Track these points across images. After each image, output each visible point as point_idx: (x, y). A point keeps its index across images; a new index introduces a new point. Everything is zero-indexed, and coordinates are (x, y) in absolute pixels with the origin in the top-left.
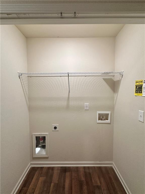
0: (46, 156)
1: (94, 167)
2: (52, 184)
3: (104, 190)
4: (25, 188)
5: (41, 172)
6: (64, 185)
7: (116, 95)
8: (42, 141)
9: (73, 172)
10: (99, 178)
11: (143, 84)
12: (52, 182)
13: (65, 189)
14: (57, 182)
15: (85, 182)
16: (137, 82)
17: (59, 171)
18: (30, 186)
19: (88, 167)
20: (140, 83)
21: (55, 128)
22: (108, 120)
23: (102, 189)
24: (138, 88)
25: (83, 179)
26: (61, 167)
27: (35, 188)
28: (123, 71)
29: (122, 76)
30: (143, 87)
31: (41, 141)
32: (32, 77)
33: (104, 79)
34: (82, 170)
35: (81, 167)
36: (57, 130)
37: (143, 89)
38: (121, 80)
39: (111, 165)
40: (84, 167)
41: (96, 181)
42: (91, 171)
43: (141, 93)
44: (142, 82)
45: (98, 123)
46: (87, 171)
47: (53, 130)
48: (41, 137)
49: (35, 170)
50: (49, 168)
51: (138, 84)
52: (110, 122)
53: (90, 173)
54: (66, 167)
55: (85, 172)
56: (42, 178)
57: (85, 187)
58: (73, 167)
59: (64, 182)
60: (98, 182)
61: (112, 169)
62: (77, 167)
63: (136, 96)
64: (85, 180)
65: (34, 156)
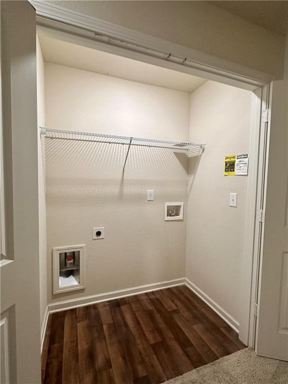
0: (81, 287)
1: (161, 290)
2: (105, 327)
3: (183, 312)
4: (56, 345)
5: (74, 317)
6: (125, 323)
7: (192, 178)
8: (72, 261)
9: (131, 303)
10: (173, 301)
11: (236, 159)
12: (103, 323)
13: (128, 326)
14: (111, 322)
15: (155, 311)
16: (227, 158)
17: (108, 308)
18: (65, 340)
19: (153, 292)
20: (232, 160)
21: (99, 234)
22: (178, 215)
23: (182, 312)
24: (228, 165)
25: (150, 307)
26: (109, 302)
27: (75, 339)
28: (205, 143)
29: (204, 150)
30: (235, 164)
31: (69, 262)
32: (55, 139)
33: (175, 153)
34: (144, 298)
35: (141, 295)
36: (100, 237)
37: (236, 166)
38: (201, 155)
39: (183, 284)
40: (146, 294)
41: (170, 305)
42: (158, 296)
43: (234, 171)
44: (234, 157)
45: (166, 221)
46: (152, 297)
47: (94, 238)
48: (68, 255)
49: (61, 316)
50: (87, 308)
51: (229, 160)
52: (182, 219)
53: (158, 299)
54: (116, 300)
55: (150, 299)
56: (82, 323)
57: (158, 317)
58: (128, 297)
59: (123, 318)
60: (174, 306)
61: (185, 287)
62: (136, 296)
63: (225, 175)
64: (154, 308)
65: (56, 292)
